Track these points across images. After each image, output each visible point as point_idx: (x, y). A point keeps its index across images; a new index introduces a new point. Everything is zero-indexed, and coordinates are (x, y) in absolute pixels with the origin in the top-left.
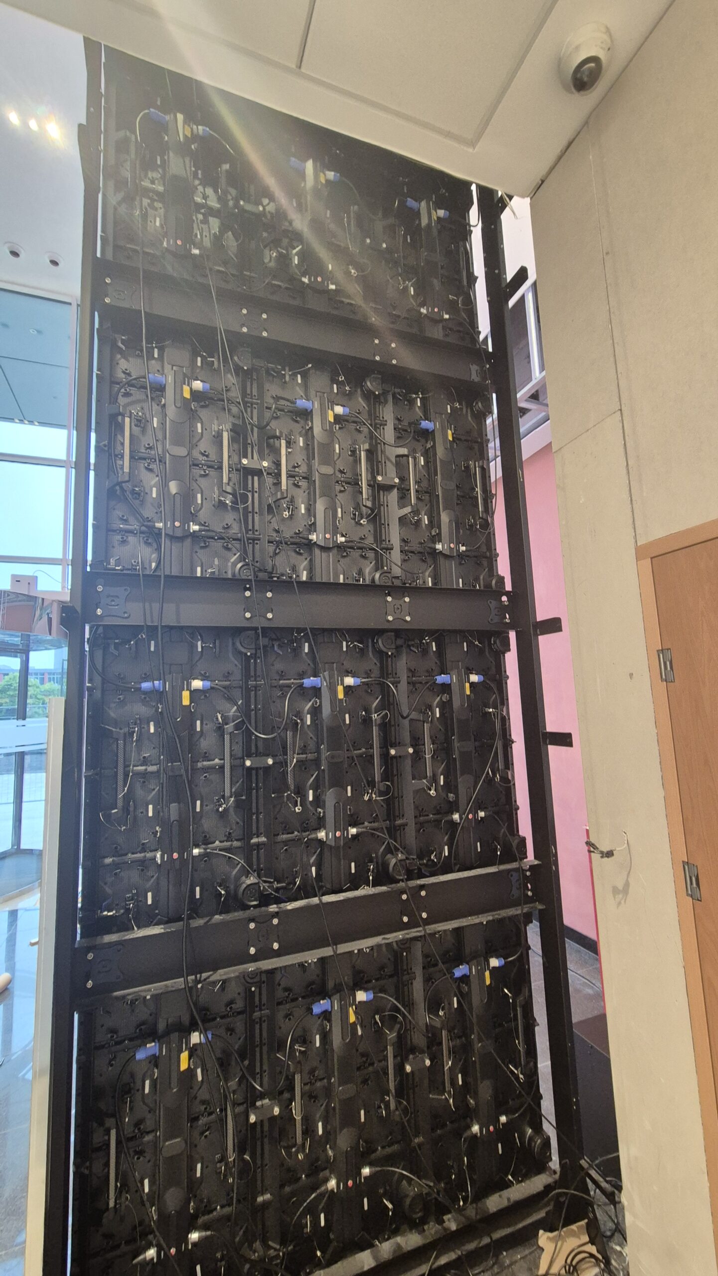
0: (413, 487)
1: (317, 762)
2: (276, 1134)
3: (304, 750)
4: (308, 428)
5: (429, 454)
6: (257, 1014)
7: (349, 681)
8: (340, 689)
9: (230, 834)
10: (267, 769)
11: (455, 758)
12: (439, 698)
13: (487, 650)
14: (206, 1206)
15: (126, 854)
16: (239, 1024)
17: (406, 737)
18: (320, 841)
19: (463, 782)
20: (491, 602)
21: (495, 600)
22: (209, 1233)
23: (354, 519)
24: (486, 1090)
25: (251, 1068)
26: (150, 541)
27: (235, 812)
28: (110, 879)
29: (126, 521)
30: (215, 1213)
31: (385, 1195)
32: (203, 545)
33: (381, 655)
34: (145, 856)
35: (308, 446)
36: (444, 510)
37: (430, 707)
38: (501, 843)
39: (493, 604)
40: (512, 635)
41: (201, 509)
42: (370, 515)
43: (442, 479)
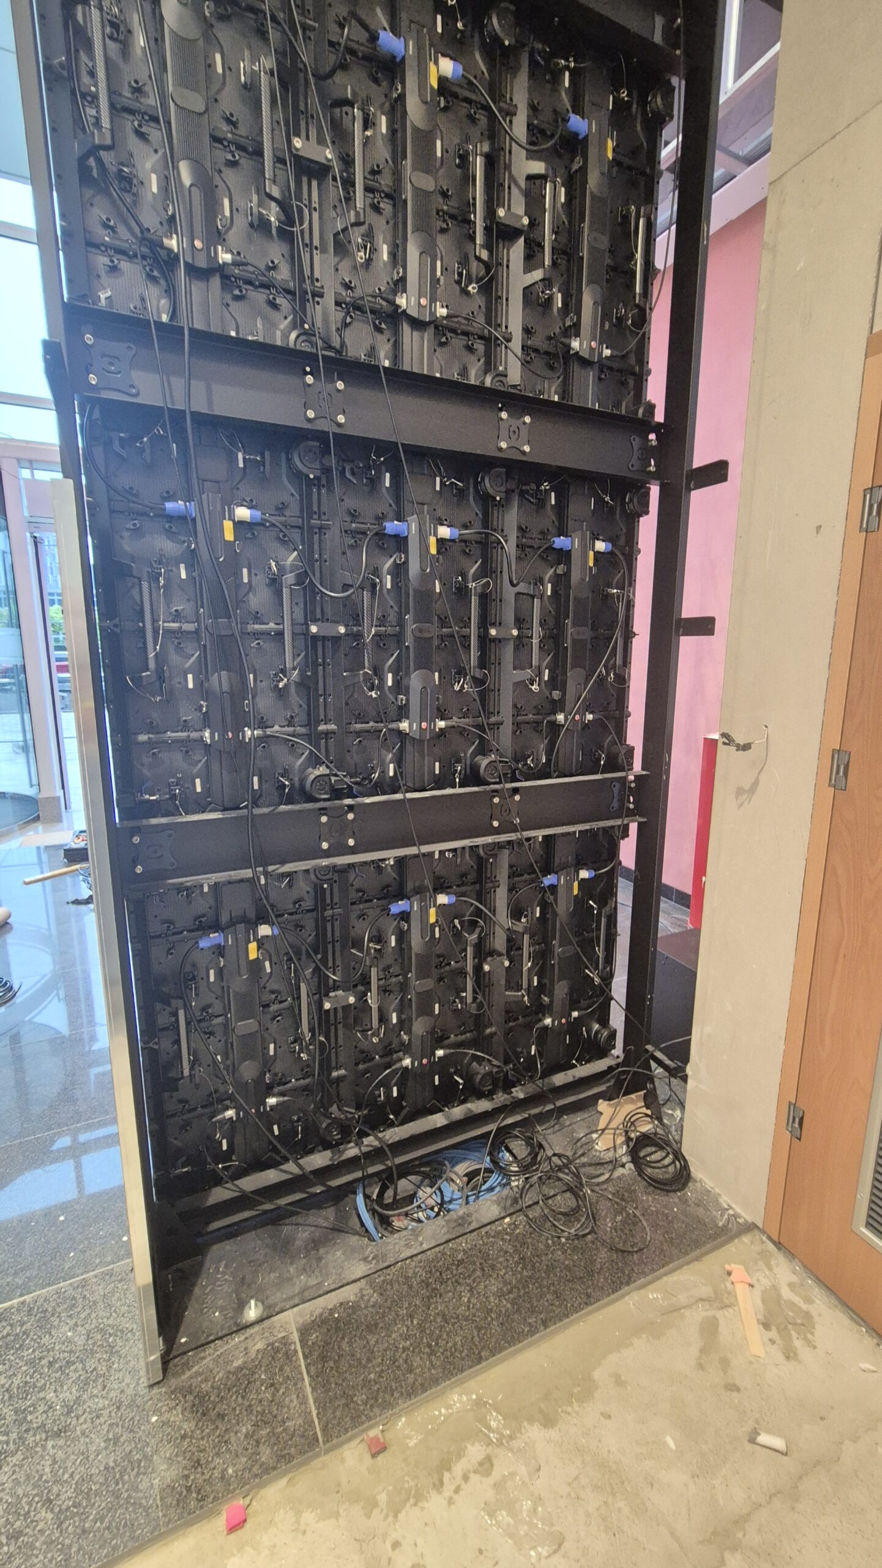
0: (548, 238)
1: (399, 638)
2: (351, 1021)
3: (382, 621)
4: (395, 95)
5: (575, 183)
6: (329, 913)
7: (444, 532)
8: (432, 540)
9: (292, 717)
10: (337, 639)
11: (567, 647)
12: (553, 570)
13: (618, 513)
14: (281, 1079)
15: (166, 732)
16: (309, 922)
17: (509, 616)
18: (400, 733)
19: (573, 677)
20: (634, 439)
21: (639, 436)
22: (286, 1098)
23: (459, 282)
24: (561, 989)
25: (324, 960)
26: (156, 273)
27: (297, 693)
28: (146, 760)
29: (112, 229)
30: (290, 1085)
31: (455, 1073)
32: (237, 292)
33: (486, 500)
34: (189, 736)
35: (395, 134)
36: (588, 283)
37: (541, 580)
38: (605, 751)
39: (637, 442)
40: (655, 491)
41: (230, 228)
42: (482, 278)
43: (590, 227)
